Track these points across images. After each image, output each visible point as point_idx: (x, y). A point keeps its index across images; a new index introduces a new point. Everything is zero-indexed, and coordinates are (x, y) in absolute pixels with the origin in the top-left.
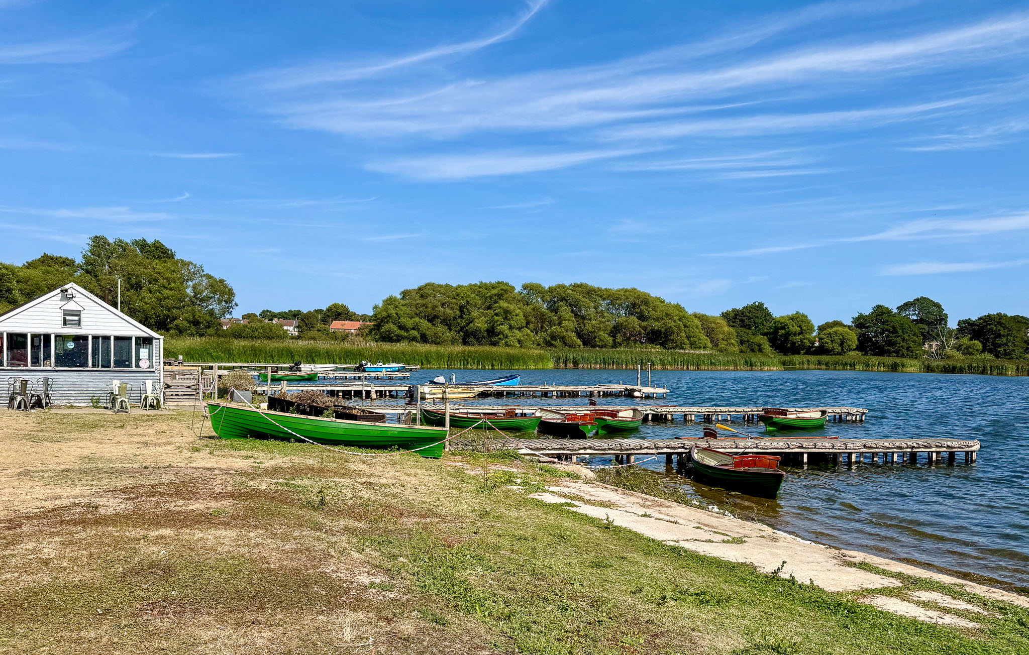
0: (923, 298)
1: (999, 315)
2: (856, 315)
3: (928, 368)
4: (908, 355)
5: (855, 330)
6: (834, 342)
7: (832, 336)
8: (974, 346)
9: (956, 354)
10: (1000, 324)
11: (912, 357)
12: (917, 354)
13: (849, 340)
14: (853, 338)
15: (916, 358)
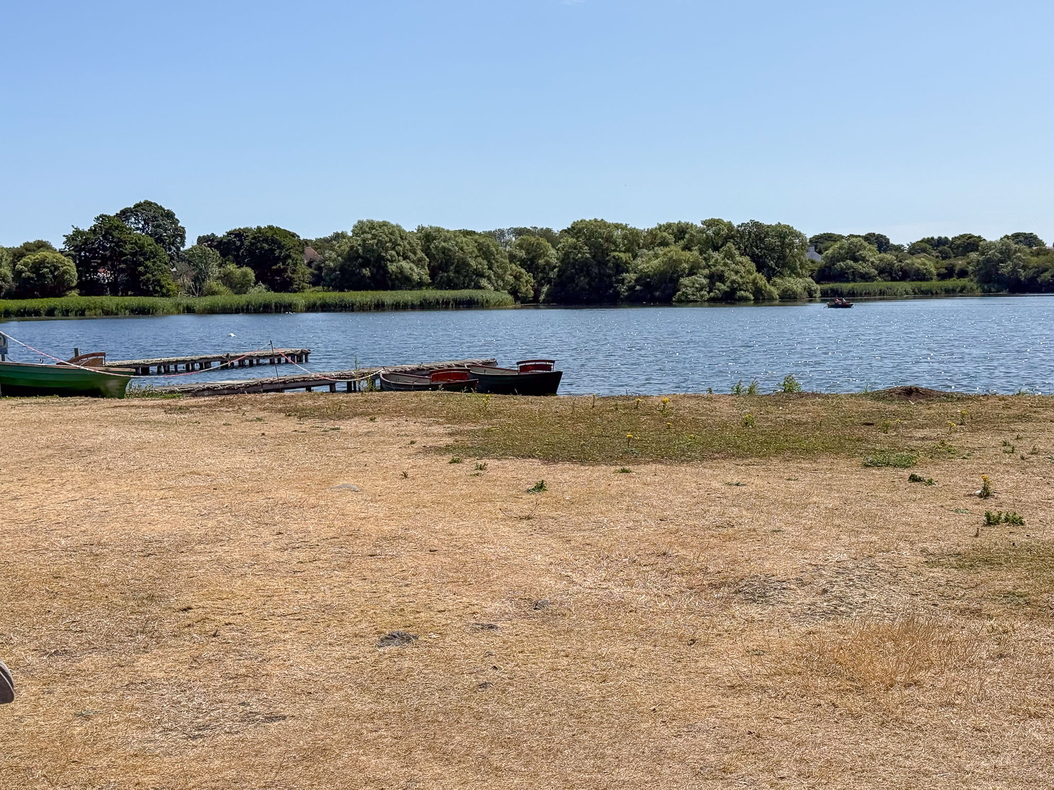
0: (148, 204)
1: (271, 228)
2: (70, 232)
3: (189, 310)
4: (157, 292)
5: (74, 258)
6: (42, 276)
7: (37, 267)
8: (245, 275)
9: (222, 288)
10: (274, 241)
11: (163, 295)
12: (168, 290)
13: (65, 272)
14: (71, 268)
15: (169, 296)
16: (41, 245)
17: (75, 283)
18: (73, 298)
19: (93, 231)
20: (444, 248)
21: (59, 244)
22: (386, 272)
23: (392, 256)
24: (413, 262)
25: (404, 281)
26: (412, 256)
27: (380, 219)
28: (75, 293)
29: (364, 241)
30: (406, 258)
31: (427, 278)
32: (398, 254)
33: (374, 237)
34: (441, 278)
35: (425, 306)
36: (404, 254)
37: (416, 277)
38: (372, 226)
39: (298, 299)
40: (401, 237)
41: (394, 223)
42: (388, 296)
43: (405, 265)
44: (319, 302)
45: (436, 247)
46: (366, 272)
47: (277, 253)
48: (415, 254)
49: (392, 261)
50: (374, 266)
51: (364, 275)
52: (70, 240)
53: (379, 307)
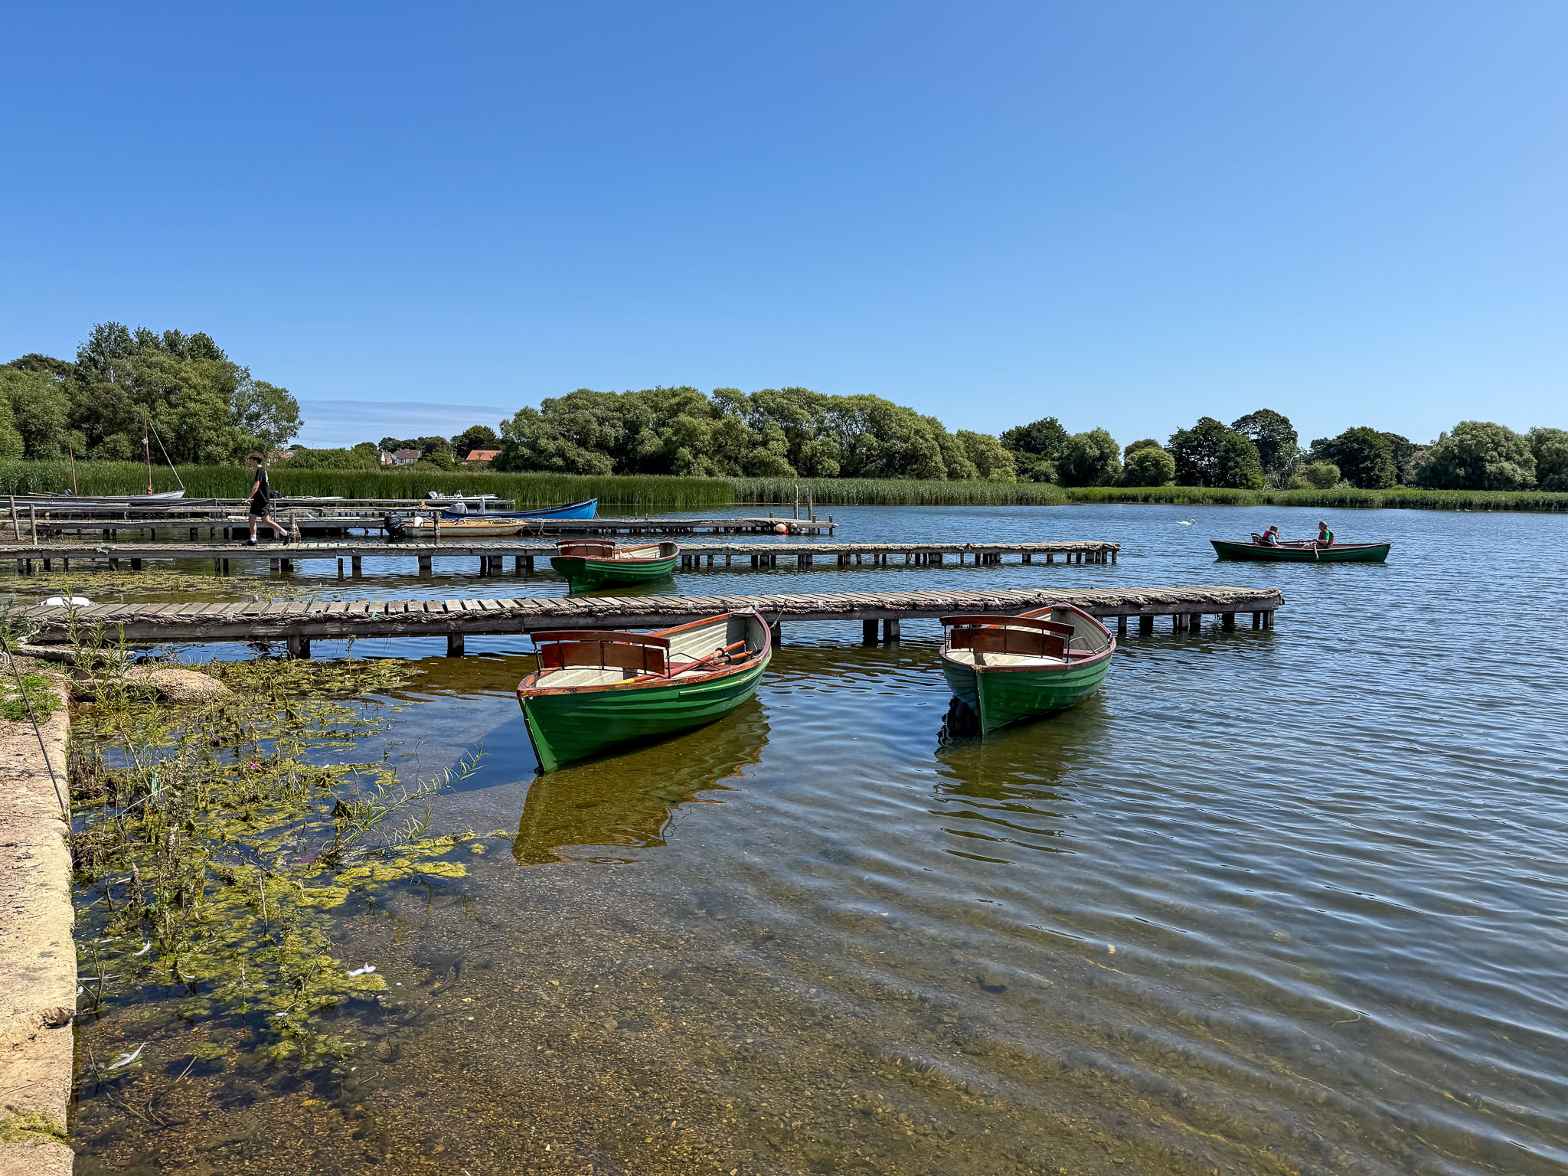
0: (1267, 411)
1: (1364, 429)
2: (1175, 432)
3: (1269, 501)
4: (1243, 484)
5: (1174, 453)
6: (1144, 469)
7: (1142, 460)
8: (1330, 472)
9: (1306, 483)
10: (1364, 441)
11: (1249, 488)
12: (1254, 483)
13: (1165, 466)
14: (1171, 462)
15: (1253, 489)
16: (1149, 443)
17: (1173, 475)
18: (1170, 487)
19: (1194, 432)
20: (1558, 449)
21: (1164, 442)
22: (1484, 472)
23: (1492, 457)
24: (1518, 463)
25: (1505, 482)
26: (1517, 457)
27: (1484, 420)
28: (1171, 483)
29: (1461, 441)
30: (1508, 458)
31: (1533, 480)
32: (1500, 455)
33: (1474, 437)
34: (1552, 480)
35: (1521, 507)
36: (1507, 454)
37: (1518, 478)
38: (1475, 426)
39: (1377, 495)
40: (1507, 439)
41: (1500, 424)
42: (1477, 496)
43: (1507, 466)
44: (1398, 499)
45: (1549, 449)
46: (1461, 472)
47: (1366, 452)
48: (1521, 455)
49: (1491, 462)
50: (1470, 466)
51: (1458, 475)
52: (1174, 439)
53: (1466, 506)
